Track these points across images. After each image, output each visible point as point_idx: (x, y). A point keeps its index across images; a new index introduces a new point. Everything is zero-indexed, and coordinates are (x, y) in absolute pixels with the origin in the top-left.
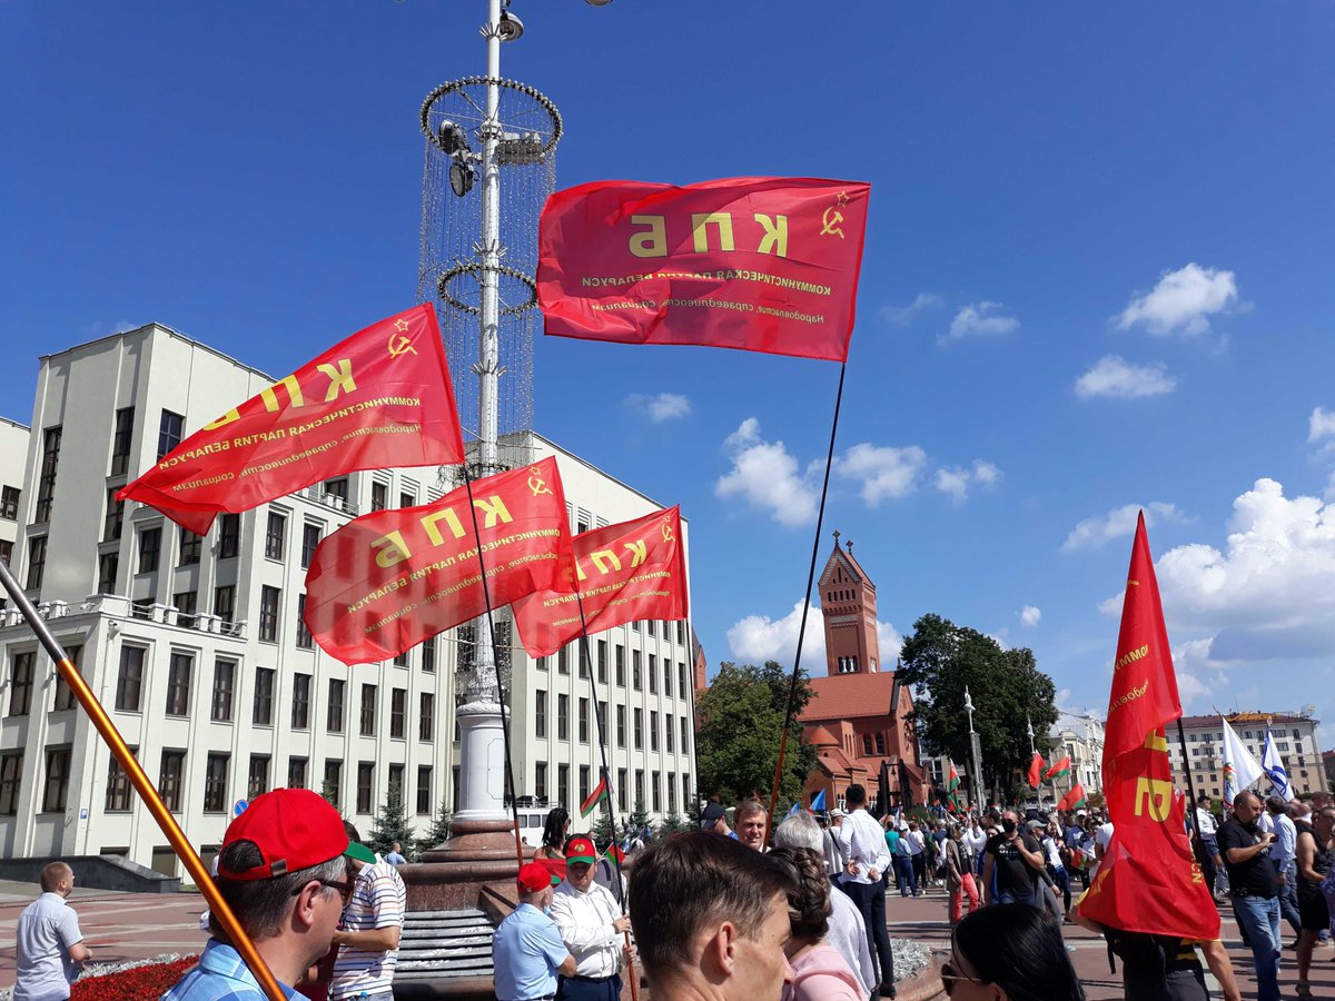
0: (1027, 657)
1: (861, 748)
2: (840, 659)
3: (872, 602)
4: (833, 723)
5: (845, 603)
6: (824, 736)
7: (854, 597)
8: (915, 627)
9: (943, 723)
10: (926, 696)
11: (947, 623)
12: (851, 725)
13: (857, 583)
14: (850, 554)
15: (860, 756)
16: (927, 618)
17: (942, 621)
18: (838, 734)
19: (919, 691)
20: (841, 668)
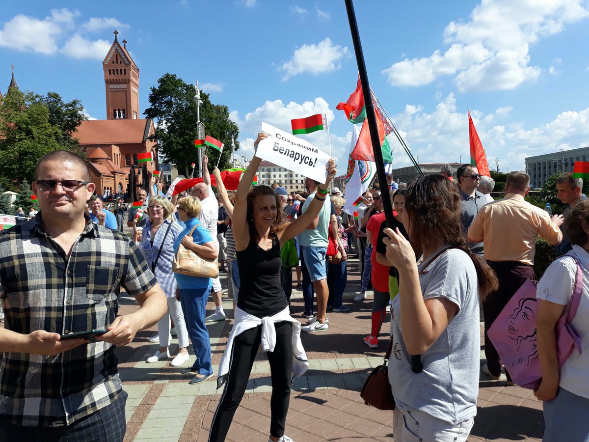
0: (225, 111)
1: (124, 162)
2: (115, 110)
3: (137, 79)
4: (107, 147)
5: (120, 77)
6: (101, 153)
7: (125, 74)
8: (159, 82)
9: (173, 142)
10: (164, 126)
11: (180, 80)
12: (118, 148)
13: (127, 65)
14: (125, 48)
15: (123, 166)
16: (167, 76)
17: (177, 78)
18: (110, 153)
19: (159, 123)
20: (115, 116)
